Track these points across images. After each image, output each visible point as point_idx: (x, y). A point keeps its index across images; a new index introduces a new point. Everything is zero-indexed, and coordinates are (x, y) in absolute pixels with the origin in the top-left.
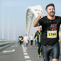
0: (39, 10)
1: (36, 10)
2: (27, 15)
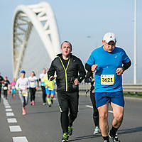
1: (37, 14)
2: (15, 26)
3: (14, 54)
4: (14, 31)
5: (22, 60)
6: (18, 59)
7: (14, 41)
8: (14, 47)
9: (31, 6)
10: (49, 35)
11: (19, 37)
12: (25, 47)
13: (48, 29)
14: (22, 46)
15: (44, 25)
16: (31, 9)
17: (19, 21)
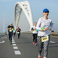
0: (27, 6)
1: (24, 5)
2: (15, 10)
3: (15, 20)
4: (15, 11)
5: (18, 22)
6: (17, 22)
7: (15, 15)
8: (15, 17)
9: (21, 2)
10: (28, 13)
11: (17, 14)
12: (19, 17)
13: (28, 11)
14: (18, 17)
15: (26, 9)
16: (22, 3)
17: (17, 8)
